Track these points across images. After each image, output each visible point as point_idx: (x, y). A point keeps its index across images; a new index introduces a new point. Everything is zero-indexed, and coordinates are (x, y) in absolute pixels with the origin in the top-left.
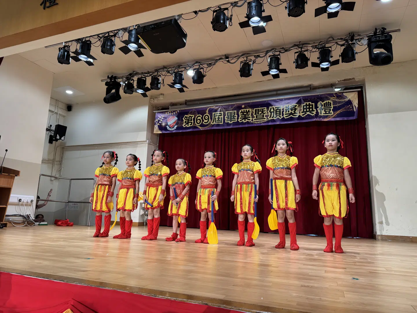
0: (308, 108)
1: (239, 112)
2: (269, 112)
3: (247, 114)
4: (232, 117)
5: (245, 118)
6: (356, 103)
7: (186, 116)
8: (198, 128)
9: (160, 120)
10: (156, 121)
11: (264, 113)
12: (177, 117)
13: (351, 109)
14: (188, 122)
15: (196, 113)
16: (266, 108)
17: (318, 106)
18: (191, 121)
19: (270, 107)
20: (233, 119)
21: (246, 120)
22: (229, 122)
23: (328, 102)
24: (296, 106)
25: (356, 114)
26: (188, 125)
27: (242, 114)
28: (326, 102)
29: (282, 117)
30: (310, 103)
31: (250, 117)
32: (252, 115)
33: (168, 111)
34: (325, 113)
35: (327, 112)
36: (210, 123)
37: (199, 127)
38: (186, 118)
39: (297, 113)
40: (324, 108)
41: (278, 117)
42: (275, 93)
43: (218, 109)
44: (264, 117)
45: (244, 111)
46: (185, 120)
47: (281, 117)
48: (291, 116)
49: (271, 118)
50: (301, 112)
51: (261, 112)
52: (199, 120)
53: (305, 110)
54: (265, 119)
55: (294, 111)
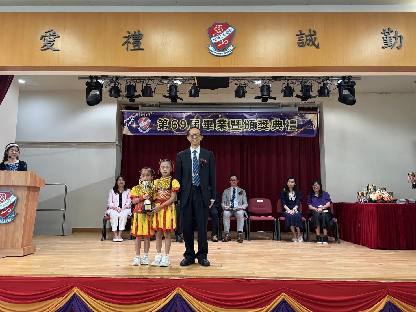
0: (277, 124)
1: (217, 121)
2: (244, 124)
3: (224, 124)
4: (210, 125)
5: (222, 127)
6: (315, 124)
7: (160, 120)
8: (174, 132)
9: (130, 121)
10: (125, 122)
11: (240, 124)
12: (150, 120)
13: (311, 128)
14: (163, 125)
15: (171, 117)
16: (241, 120)
17: (286, 123)
18: (167, 124)
19: (245, 119)
20: (210, 127)
21: (223, 129)
22: (207, 129)
23: (294, 120)
24: (267, 121)
25: (315, 133)
26: (163, 129)
27: (219, 123)
28: (292, 120)
29: (256, 130)
30: (279, 119)
31: (226, 127)
32: (228, 125)
33: (139, 112)
34: (290, 129)
35: (293, 129)
36: (187, 129)
37: (176, 132)
38: (160, 122)
39: (268, 127)
40: (290, 125)
41: (252, 129)
42: (249, 106)
43: (195, 116)
44: (240, 128)
45: (221, 120)
46: (159, 123)
47: (254, 129)
48: (263, 129)
49: (246, 130)
50: (271, 127)
51: (237, 123)
52: (175, 125)
53: (275, 125)
54: (240, 129)
55: (266, 125)
